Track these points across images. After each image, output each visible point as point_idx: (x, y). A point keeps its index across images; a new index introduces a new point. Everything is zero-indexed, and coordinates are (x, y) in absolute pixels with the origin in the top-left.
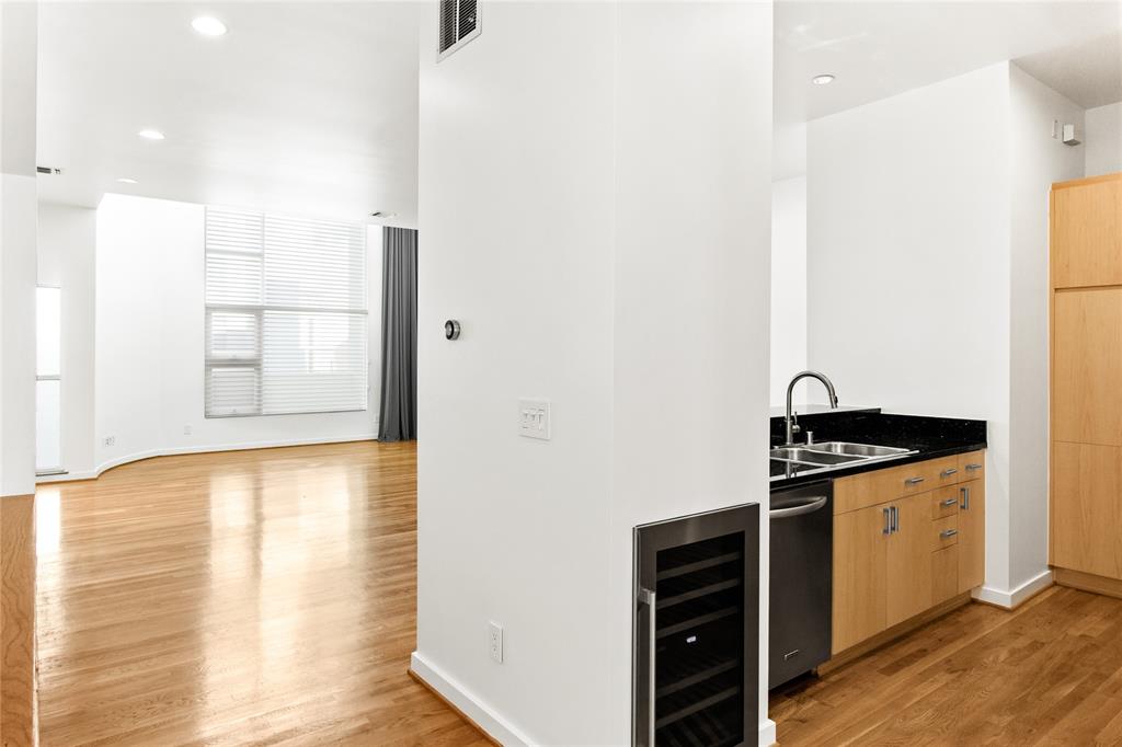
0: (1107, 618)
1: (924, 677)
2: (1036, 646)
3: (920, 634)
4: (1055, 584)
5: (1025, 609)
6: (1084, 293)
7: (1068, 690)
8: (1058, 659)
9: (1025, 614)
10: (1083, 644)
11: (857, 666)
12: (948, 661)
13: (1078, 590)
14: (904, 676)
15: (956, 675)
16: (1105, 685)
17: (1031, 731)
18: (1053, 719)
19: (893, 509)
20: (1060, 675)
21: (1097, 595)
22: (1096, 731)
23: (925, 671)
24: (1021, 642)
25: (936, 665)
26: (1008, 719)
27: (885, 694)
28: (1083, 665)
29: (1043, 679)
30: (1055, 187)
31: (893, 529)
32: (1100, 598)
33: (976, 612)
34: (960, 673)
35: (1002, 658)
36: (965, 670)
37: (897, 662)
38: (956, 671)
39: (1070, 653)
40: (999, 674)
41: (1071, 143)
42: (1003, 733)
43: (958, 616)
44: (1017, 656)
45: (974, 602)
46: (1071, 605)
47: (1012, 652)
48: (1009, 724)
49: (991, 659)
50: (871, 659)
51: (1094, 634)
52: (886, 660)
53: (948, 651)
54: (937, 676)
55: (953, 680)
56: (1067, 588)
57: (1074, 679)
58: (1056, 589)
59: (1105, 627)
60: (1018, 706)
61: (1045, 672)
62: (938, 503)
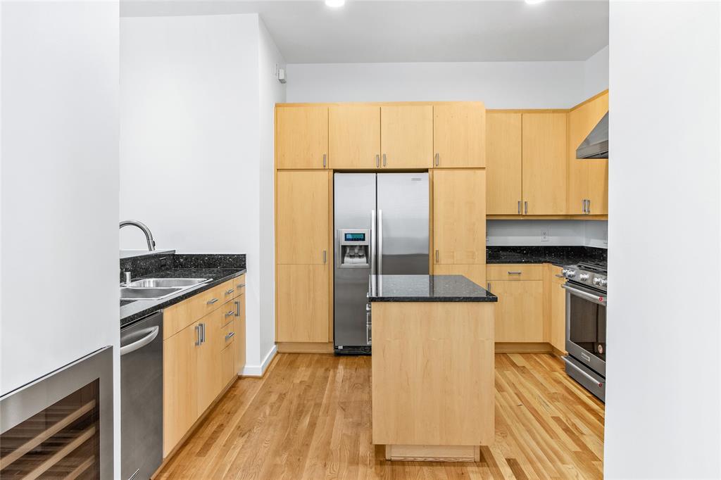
0: (308, 366)
1: (227, 446)
2: (282, 397)
3: (215, 413)
4: (278, 353)
5: (268, 374)
6: (292, 173)
7: (306, 421)
8: (295, 403)
9: (269, 377)
10: (303, 387)
11: (179, 458)
12: (238, 427)
13: (290, 354)
14: (215, 451)
15: (246, 436)
16: (322, 409)
17: (299, 459)
18: (307, 445)
19: (201, 325)
20: (300, 413)
21: (299, 354)
22: (329, 443)
23: (227, 441)
24: (274, 398)
25: (233, 434)
26: (285, 456)
27: (206, 472)
28: (308, 401)
29: (293, 418)
30: (277, 106)
31: (202, 341)
32: (301, 355)
33: (243, 385)
34: (248, 434)
35: (268, 413)
36: (250, 430)
37: (206, 443)
38: (246, 433)
39: (299, 395)
40: (270, 425)
41: (282, 81)
42: (286, 468)
43: (235, 391)
44: (274, 408)
45: (240, 378)
46: (289, 364)
47: (272, 407)
48: (287, 461)
49: (262, 416)
50: (188, 448)
51: (306, 379)
52: (197, 445)
53: (236, 420)
54: (235, 443)
55: (246, 442)
56: (284, 353)
57: (307, 412)
58: (279, 356)
59: (309, 372)
60: (286, 445)
61: (292, 413)
62: (224, 315)
